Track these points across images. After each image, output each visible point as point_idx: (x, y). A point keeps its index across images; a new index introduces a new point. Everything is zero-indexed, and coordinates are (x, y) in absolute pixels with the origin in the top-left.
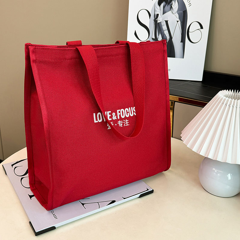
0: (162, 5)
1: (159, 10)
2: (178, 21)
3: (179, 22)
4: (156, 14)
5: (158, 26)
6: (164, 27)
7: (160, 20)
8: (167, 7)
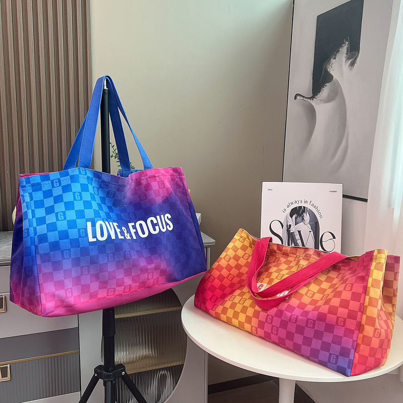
0: (294, 216)
1: (291, 221)
2: (310, 232)
3: (312, 232)
4: (288, 224)
5: (291, 236)
6: (298, 237)
7: (292, 230)
8: (299, 219)
